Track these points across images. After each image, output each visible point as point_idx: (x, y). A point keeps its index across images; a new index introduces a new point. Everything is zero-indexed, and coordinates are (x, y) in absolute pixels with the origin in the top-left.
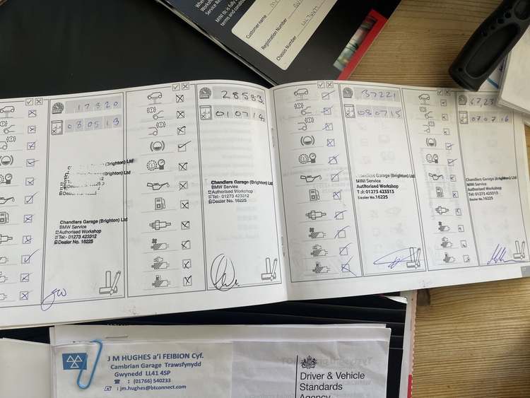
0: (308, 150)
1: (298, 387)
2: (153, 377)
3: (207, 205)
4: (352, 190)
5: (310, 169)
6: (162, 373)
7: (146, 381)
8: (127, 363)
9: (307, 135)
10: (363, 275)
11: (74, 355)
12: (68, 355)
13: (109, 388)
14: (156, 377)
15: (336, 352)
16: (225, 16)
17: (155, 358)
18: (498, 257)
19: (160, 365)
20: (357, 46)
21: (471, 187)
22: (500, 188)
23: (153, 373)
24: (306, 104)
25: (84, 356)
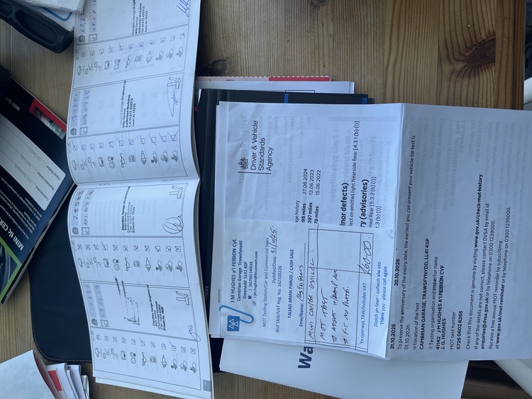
0: (107, 162)
1: (261, 171)
2: (248, 274)
3: (135, 234)
4: (128, 131)
5: (117, 160)
6: (246, 268)
7: (251, 278)
8: (236, 290)
9: (98, 162)
10: (179, 125)
11: (229, 324)
12: (228, 327)
13: (254, 303)
14: (249, 271)
15: (235, 144)
16: (37, 214)
17: (234, 272)
18: (185, 7)
19: (240, 269)
20: (51, 122)
21: (138, 31)
22: (141, 4)
23: (245, 273)
24: (81, 163)
25: (230, 318)
